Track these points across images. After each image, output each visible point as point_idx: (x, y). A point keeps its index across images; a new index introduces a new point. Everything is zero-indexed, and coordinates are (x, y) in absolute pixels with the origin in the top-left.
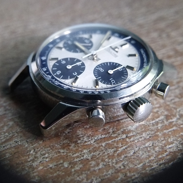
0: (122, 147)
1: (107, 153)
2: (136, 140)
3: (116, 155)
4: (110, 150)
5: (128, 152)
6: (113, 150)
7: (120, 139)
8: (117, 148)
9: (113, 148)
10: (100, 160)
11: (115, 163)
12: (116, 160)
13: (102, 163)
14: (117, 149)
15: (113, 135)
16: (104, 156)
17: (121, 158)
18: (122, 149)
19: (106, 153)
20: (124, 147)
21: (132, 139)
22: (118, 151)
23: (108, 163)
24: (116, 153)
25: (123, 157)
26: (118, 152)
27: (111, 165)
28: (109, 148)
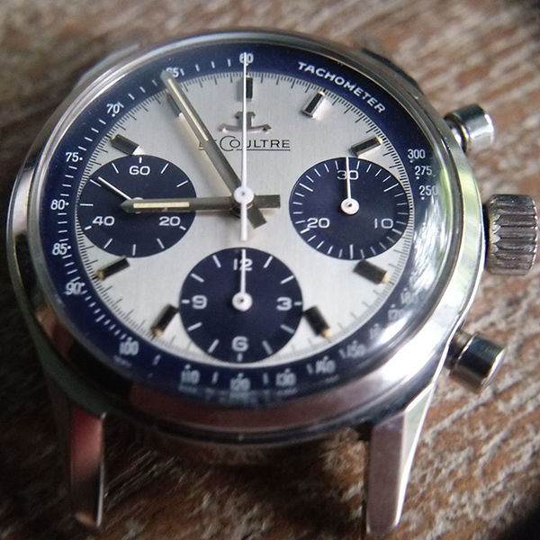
0: (489, 438)
1: (448, 470)
2: (530, 402)
3: (477, 472)
4: (454, 455)
5: (513, 456)
6: (464, 454)
7: (476, 409)
8: (475, 443)
9: (462, 449)
10: (432, 503)
11: (482, 508)
12: (483, 495)
13: (442, 512)
14: (475, 451)
15: (449, 396)
16: (442, 483)
17: (498, 484)
18: (493, 448)
19: (443, 471)
20: (497, 439)
21: (515, 401)
22: (481, 456)
23: (459, 513)
24: (476, 468)
25: (501, 476)
26: (481, 461)
27: (471, 517)
28: (451, 451)
